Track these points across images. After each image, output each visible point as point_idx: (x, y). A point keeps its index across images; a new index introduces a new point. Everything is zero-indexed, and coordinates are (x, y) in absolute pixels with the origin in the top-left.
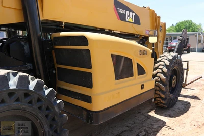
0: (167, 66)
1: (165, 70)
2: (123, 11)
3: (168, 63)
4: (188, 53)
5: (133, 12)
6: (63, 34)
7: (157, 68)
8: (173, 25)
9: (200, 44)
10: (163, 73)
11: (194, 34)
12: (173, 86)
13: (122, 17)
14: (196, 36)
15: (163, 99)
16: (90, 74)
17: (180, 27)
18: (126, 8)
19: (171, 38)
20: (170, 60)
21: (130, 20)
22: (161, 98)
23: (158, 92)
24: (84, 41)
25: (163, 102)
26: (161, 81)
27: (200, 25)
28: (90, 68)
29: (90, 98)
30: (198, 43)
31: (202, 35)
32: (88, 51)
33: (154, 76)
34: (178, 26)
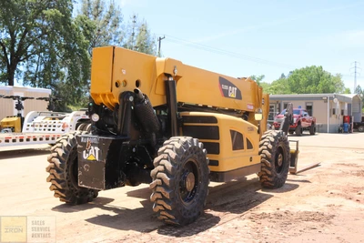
0: (272, 143)
1: (270, 146)
2: (226, 87)
3: (272, 140)
4: (312, 134)
5: (235, 87)
6: (192, 113)
7: (262, 145)
8: (283, 75)
9: (333, 116)
10: (268, 149)
11: (321, 98)
12: (280, 165)
13: (225, 93)
14: (326, 101)
15: (270, 176)
16: (218, 144)
17: (299, 81)
19: (280, 105)
20: (274, 137)
21: (233, 96)
22: (267, 175)
23: (264, 169)
24: (214, 120)
25: (269, 179)
26: (267, 158)
27: (339, 76)
28: (218, 139)
29: (217, 162)
30: (330, 116)
31: (335, 100)
32: (217, 127)
33: (260, 153)
34: (294, 77)
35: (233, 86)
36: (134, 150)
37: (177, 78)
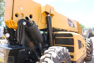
3: (89, 42)
5: (73, 23)
6: (59, 32)
10: (88, 46)
13: (70, 25)
18: (71, 22)
22: (88, 56)
26: (88, 50)
35: (72, 23)
36: (29, 53)
37: (52, 15)
